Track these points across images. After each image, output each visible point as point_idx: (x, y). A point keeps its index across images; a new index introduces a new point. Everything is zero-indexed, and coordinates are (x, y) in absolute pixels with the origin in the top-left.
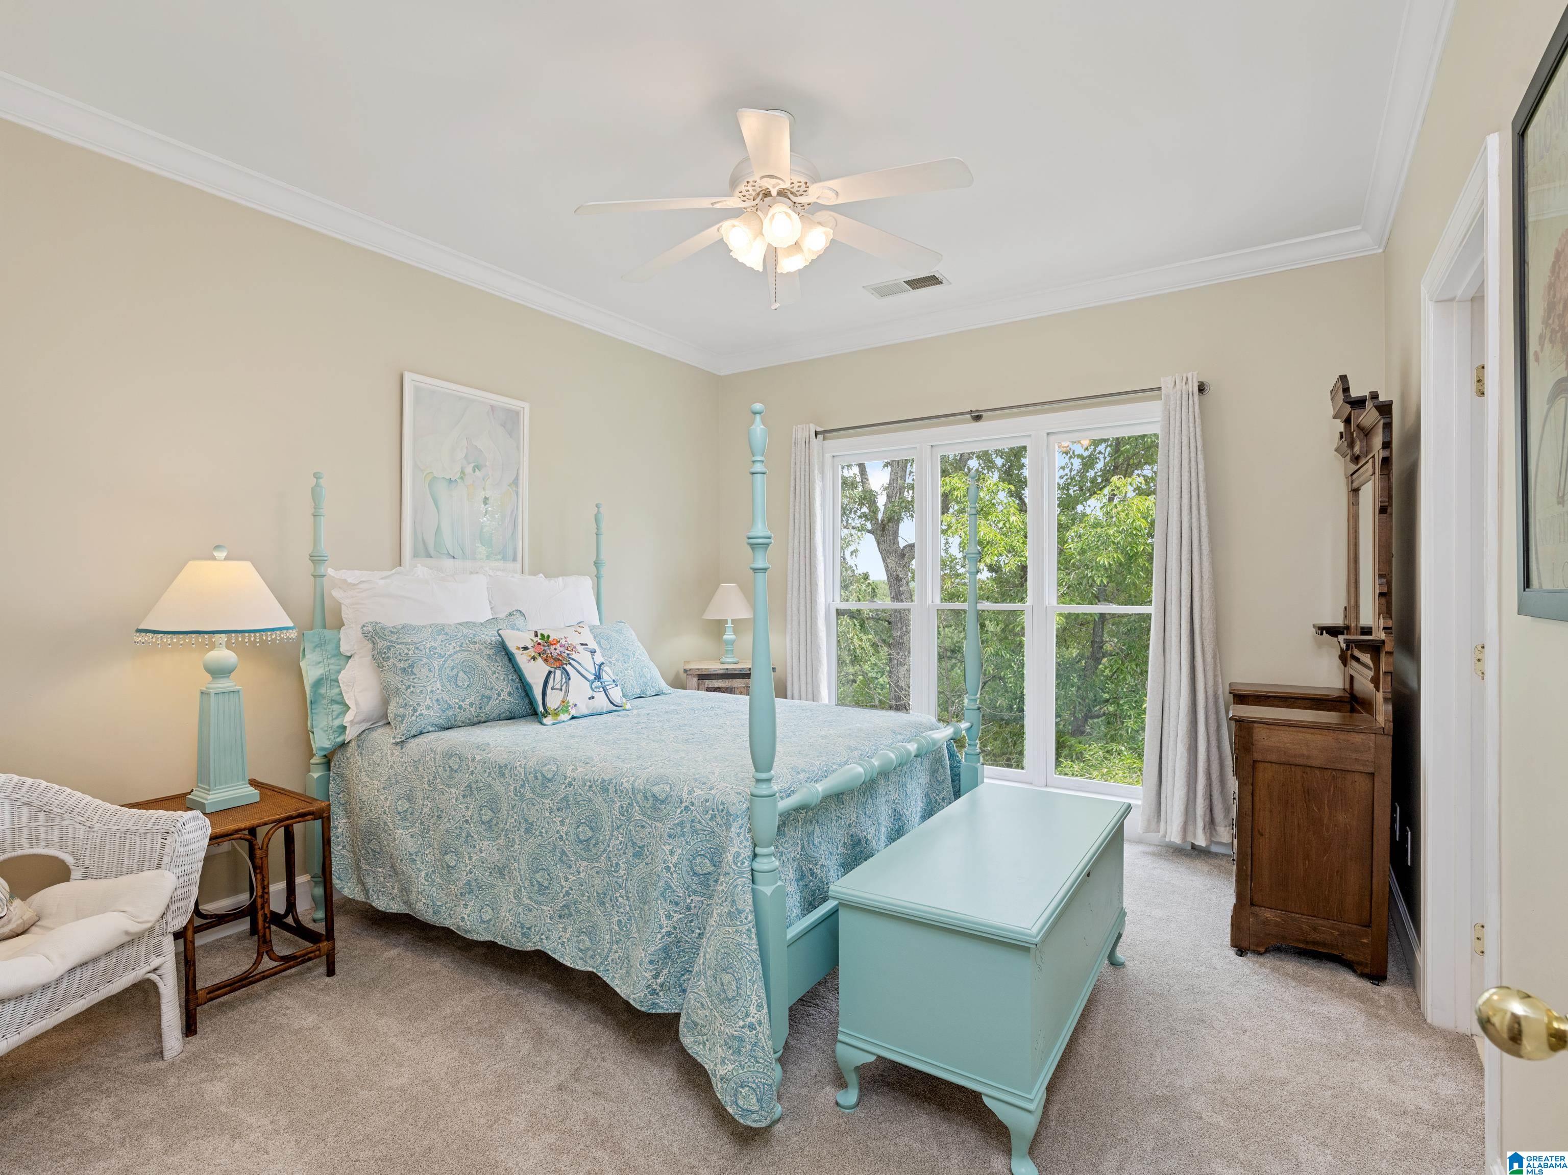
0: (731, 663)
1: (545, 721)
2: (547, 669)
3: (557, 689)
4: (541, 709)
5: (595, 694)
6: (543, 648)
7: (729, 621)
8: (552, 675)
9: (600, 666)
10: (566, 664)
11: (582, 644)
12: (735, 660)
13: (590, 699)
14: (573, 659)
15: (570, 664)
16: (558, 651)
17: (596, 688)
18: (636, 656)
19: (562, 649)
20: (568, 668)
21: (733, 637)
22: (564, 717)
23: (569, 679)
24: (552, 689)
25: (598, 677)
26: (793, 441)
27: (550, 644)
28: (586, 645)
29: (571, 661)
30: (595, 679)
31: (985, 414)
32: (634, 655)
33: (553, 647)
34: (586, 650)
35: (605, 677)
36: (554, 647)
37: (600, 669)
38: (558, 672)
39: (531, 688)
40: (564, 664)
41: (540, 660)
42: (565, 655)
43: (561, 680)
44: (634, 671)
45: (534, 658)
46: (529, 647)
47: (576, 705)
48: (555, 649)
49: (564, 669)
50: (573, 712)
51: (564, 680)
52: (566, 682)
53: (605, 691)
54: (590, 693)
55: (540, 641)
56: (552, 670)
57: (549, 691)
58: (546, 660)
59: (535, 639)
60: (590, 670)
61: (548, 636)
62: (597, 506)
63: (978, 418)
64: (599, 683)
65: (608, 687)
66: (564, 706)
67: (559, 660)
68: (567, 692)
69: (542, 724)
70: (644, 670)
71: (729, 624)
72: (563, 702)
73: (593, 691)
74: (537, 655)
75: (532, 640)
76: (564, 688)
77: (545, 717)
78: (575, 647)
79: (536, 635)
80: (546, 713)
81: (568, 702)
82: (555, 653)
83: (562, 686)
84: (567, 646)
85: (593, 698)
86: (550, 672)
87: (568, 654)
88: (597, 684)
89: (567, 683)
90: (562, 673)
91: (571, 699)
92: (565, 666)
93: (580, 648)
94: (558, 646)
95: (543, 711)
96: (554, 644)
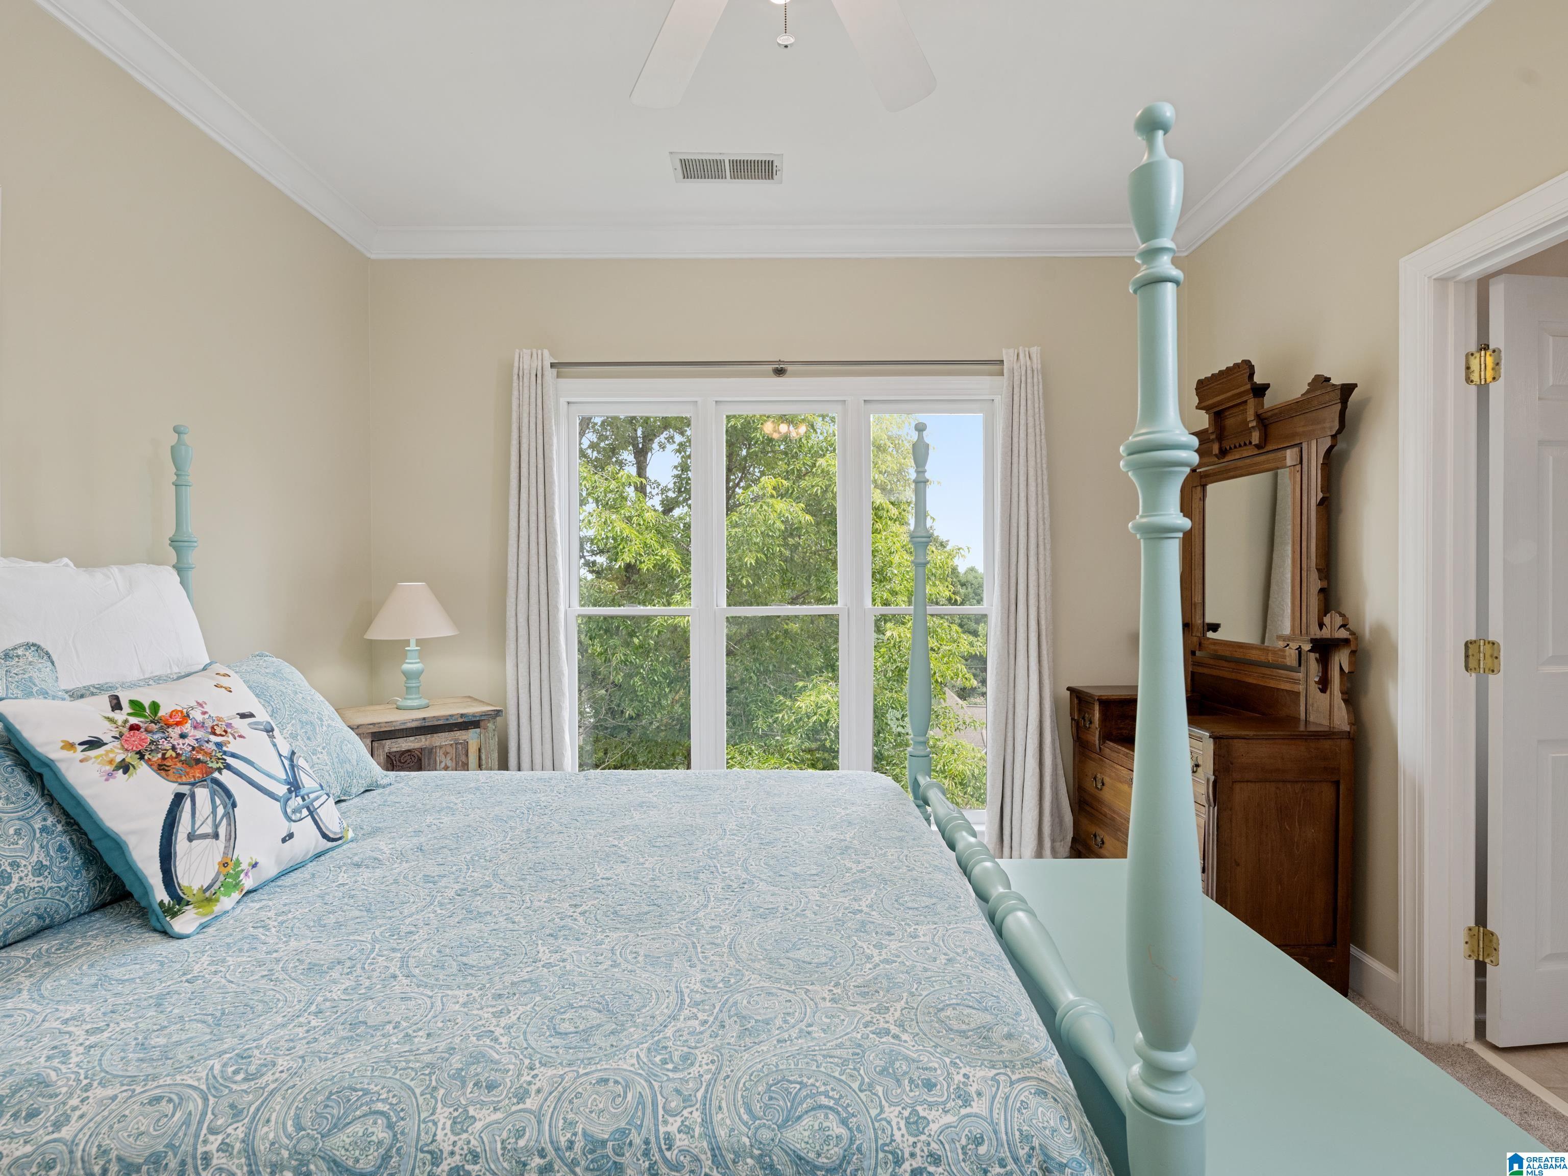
0: (418, 708)
1: (179, 925)
2: (167, 789)
3: (204, 836)
4: (160, 894)
5: (294, 827)
6: (149, 737)
7: (413, 642)
8: (187, 804)
9: (291, 760)
10: (219, 770)
11: (243, 716)
12: (424, 702)
13: (284, 840)
14: (233, 755)
15: (228, 767)
16: (190, 741)
17: (294, 812)
18: (325, 723)
19: (199, 734)
20: (226, 777)
21: (418, 666)
22: (227, 902)
23: (234, 805)
24: (191, 838)
25: (294, 786)
26: (516, 371)
27: (165, 725)
28: (251, 715)
29: (230, 760)
30: (290, 791)
31: (790, 368)
32: (321, 720)
33: (174, 732)
34: (255, 727)
35: (308, 783)
36: (178, 730)
37: (292, 766)
38: (202, 794)
39: (118, 846)
40: (213, 770)
41: (143, 771)
42: (211, 746)
43: (214, 812)
44: (329, 754)
45: (125, 767)
46: (106, 738)
47: (255, 865)
48: (183, 736)
49: (216, 782)
50: (248, 883)
51: (220, 811)
52: (226, 814)
53: (311, 813)
54: (284, 827)
55: (133, 720)
56: (185, 789)
57: (181, 844)
58: (162, 768)
59: (120, 716)
60: (272, 771)
61: (155, 706)
62: (177, 430)
63: (780, 372)
64: (299, 799)
65: (316, 804)
66: (227, 875)
67: (198, 761)
68: (232, 837)
69: (166, 933)
70: (344, 747)
71: (413, 647)
72: (225, 865)
73: (289, 819)
74: (131, 758)
75: (111, 720)
76: (222, 831)
77: (174, 915)
78: (229, 725)
79: (116, 705)
80: (179, 900)
81: (238, 863)
82: (184, 747)
83: (216, 826)
84: (209, 724)
85: (291, 836)
86: (178, 799)
87: (219, 745)
88: (296, 802)
89: (230, 816)
90: (213, 794)
91: (244, 854)
92: (216, 775)
93: (241, 725)
94: (187, 728)
95: (166, 899)
96: (178, 724)
